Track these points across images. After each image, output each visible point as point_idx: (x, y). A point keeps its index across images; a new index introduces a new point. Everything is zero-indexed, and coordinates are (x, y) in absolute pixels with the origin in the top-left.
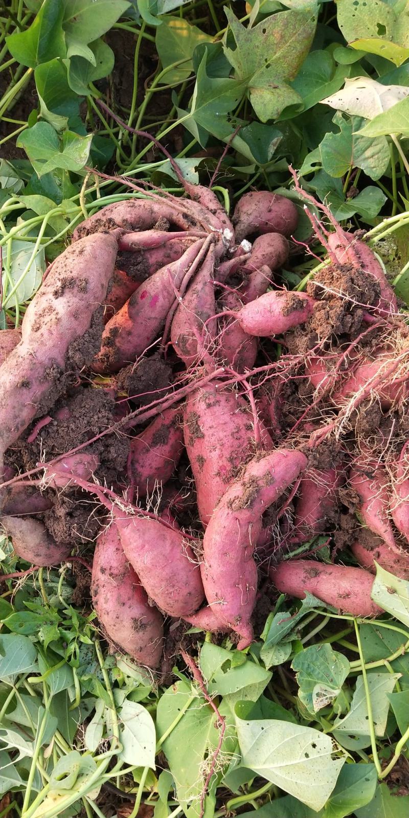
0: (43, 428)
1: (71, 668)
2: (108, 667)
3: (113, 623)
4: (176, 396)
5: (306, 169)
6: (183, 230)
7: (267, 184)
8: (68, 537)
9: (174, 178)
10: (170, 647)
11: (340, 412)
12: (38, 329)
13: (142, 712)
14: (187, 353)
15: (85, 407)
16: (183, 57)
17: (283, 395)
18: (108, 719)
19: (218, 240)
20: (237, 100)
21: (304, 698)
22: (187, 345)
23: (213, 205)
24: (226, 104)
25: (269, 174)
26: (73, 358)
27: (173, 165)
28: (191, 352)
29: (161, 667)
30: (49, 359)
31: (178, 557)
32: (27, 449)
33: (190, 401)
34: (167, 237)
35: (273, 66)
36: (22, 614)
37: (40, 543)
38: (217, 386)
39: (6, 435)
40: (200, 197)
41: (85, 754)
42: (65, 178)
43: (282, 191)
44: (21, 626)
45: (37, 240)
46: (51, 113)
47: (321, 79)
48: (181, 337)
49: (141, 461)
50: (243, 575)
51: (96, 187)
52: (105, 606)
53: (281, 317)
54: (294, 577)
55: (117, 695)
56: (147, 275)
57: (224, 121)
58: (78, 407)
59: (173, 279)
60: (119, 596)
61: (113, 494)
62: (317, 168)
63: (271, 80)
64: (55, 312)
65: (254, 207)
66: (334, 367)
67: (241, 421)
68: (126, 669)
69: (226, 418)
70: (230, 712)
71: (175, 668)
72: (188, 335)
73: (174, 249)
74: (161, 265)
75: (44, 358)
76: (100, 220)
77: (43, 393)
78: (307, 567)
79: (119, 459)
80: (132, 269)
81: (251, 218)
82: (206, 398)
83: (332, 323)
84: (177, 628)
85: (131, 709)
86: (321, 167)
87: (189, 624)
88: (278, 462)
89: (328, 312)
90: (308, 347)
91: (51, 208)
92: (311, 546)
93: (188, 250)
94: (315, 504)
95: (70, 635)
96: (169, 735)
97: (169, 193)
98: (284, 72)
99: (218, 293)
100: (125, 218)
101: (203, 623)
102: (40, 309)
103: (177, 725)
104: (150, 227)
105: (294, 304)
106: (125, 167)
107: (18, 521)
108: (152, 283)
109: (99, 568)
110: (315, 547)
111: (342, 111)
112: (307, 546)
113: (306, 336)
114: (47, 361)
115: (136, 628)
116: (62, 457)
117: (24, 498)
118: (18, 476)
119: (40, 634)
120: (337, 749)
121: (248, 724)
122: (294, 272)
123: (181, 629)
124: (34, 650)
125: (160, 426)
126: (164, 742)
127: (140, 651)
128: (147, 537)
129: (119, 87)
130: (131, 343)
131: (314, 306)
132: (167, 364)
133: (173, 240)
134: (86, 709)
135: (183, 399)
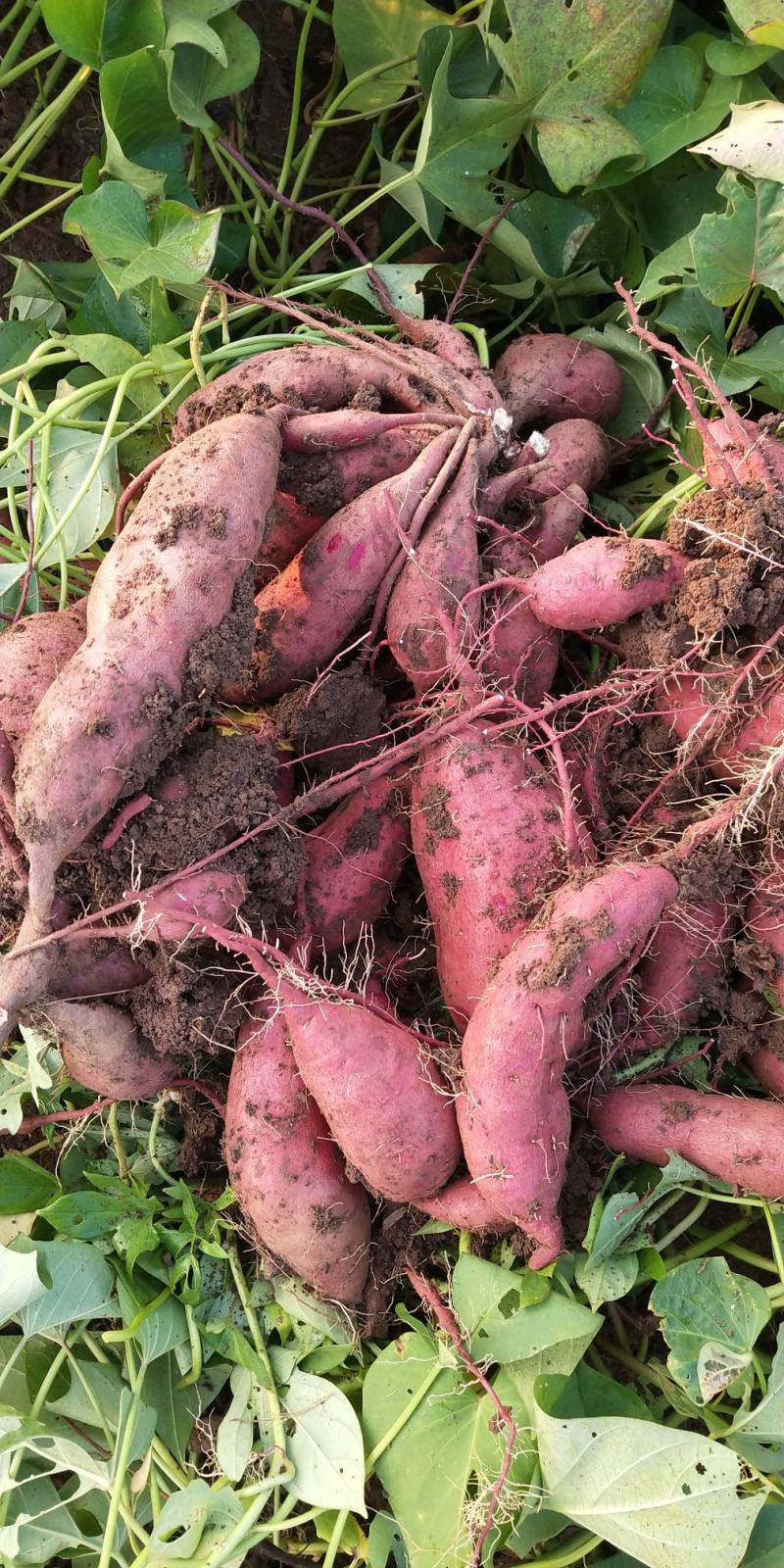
0: (133, 818)
1: (181, 1307)
2: (258, 1304)
3: (273, 1217)
4: (400, 751)
5: (650, 289)
6: (407, 410)
7: (558, 318)
8: (183, 1043)
9: (375, 305)
10: (383, 1261)
11: (744, 787)
12: (125, 612)
13: (333, 1395)
14: (422, 663)
15: (220, 774)
16: (389, 57)
17: (611, 748)
18: (262, 1411)
19: (484, 432)
20: (505, 146)
21: (681, 1374)
22: (422, 648)
23: (464, 361)
24: (483, 154)
25: (563, 299)
26: (198, 673)
27: (371, 279)
28: (431, 662)
29: (364, 1301)
30: (151, 676)
31: (412, 1083)
32: (100, 861)
33: (430, 763)
34: (382, 424)
35: (584, 76)
36: (82, 1196)
37: (123, 1056)
38: (485, 732)
39: (60, 835)
40: (437, 343)
41: (217, 1485)
42: (156, 302)
43: (588, 334)
44: (77, 1221)
45: (104, 427)
46: (132, 164)
47: (678, 105)
48: (411, 631)
49: (324, 884)
50: (546, 1120)
51: (222, 319)
52: (255, 1181)
53: (618, 591)
54: (641, 1120)
55: (277, 1362)
56: (339, 503)
57: (481, 190)
58: (206, 775)
59: (396, 510)
60: (287, 1161)
61: (280, 956)
62: (675, 287)
63: (578, 104)
64: (161, 578)
65: (537, 366)
66: (724, 694)
67: (536, 802)
68: (294, 1307)
69: (506, 796)
70: (517, 1396)
71: (401, 1308)
72: (426, 627)
73: (394, 450)
74: (367, 483)
75: (140, 674)
76: (235, 387)
77: (137, 746)
78: (666, 1100)
79: (288, 882)
80: (309, 490)
81: (533, 388)
82: (465, 756)
83: (726, 604)
84: (398, 1223)
85: (308, 1389)
86: (683, 286)
87: (422, 1213)
88: (622, 891)
89: (716, 581)
90: (671, 654)
91: (131, 362)
92: (668, 1055)
93: (425, 451)
94: (680, 972)
95: (178, 1239)
96: (391, 1444)
97: (376, 333)
98: (604, 89)
99: (483, 539)
100: (290, 384)
101: (456, 1213)
102: (128, 571)
103: (406, 1423)
104: (340, 402)
105: (645, 565)
106: (270, 281)
107: (80, 1010)
108: (352, 519)
109: (242, 1104)
110: (674, 1057)
111: (736, 169)
112: (660, 1056)
113: (666, 630)
114: (146, 681)
115: (320, 1227)
116: (174, 878)
117: (89, 962)
118: (82, 918)
119: (116, 1237)
120: (750, 1476)
121: (565, 1427)
122: (615, 499)
123: (404, 1224)
124: (106, 1272)
125: (361, 812)
126: (379, 1459)
127: (327, 1272)
128: (349, 1042)
129: (253, 117)
130: (304, 642)
131: (687, 569)
132: (376, 685)
133: (392, 431)
134: (209, 1386)
135: (412, 760)
